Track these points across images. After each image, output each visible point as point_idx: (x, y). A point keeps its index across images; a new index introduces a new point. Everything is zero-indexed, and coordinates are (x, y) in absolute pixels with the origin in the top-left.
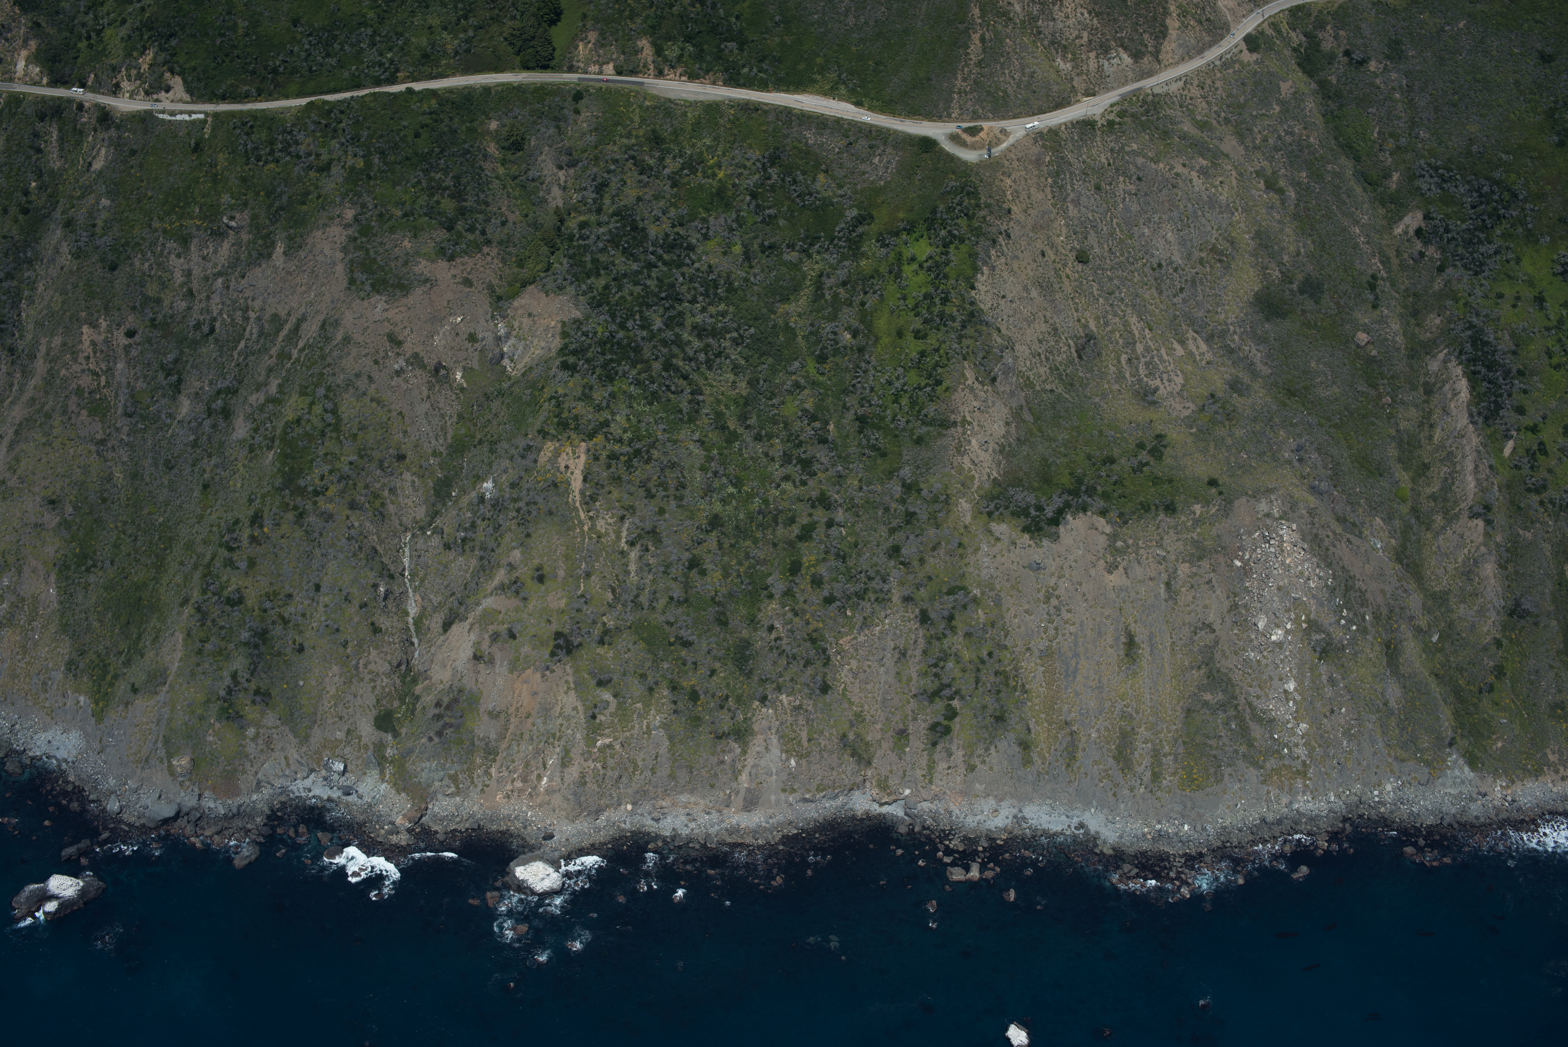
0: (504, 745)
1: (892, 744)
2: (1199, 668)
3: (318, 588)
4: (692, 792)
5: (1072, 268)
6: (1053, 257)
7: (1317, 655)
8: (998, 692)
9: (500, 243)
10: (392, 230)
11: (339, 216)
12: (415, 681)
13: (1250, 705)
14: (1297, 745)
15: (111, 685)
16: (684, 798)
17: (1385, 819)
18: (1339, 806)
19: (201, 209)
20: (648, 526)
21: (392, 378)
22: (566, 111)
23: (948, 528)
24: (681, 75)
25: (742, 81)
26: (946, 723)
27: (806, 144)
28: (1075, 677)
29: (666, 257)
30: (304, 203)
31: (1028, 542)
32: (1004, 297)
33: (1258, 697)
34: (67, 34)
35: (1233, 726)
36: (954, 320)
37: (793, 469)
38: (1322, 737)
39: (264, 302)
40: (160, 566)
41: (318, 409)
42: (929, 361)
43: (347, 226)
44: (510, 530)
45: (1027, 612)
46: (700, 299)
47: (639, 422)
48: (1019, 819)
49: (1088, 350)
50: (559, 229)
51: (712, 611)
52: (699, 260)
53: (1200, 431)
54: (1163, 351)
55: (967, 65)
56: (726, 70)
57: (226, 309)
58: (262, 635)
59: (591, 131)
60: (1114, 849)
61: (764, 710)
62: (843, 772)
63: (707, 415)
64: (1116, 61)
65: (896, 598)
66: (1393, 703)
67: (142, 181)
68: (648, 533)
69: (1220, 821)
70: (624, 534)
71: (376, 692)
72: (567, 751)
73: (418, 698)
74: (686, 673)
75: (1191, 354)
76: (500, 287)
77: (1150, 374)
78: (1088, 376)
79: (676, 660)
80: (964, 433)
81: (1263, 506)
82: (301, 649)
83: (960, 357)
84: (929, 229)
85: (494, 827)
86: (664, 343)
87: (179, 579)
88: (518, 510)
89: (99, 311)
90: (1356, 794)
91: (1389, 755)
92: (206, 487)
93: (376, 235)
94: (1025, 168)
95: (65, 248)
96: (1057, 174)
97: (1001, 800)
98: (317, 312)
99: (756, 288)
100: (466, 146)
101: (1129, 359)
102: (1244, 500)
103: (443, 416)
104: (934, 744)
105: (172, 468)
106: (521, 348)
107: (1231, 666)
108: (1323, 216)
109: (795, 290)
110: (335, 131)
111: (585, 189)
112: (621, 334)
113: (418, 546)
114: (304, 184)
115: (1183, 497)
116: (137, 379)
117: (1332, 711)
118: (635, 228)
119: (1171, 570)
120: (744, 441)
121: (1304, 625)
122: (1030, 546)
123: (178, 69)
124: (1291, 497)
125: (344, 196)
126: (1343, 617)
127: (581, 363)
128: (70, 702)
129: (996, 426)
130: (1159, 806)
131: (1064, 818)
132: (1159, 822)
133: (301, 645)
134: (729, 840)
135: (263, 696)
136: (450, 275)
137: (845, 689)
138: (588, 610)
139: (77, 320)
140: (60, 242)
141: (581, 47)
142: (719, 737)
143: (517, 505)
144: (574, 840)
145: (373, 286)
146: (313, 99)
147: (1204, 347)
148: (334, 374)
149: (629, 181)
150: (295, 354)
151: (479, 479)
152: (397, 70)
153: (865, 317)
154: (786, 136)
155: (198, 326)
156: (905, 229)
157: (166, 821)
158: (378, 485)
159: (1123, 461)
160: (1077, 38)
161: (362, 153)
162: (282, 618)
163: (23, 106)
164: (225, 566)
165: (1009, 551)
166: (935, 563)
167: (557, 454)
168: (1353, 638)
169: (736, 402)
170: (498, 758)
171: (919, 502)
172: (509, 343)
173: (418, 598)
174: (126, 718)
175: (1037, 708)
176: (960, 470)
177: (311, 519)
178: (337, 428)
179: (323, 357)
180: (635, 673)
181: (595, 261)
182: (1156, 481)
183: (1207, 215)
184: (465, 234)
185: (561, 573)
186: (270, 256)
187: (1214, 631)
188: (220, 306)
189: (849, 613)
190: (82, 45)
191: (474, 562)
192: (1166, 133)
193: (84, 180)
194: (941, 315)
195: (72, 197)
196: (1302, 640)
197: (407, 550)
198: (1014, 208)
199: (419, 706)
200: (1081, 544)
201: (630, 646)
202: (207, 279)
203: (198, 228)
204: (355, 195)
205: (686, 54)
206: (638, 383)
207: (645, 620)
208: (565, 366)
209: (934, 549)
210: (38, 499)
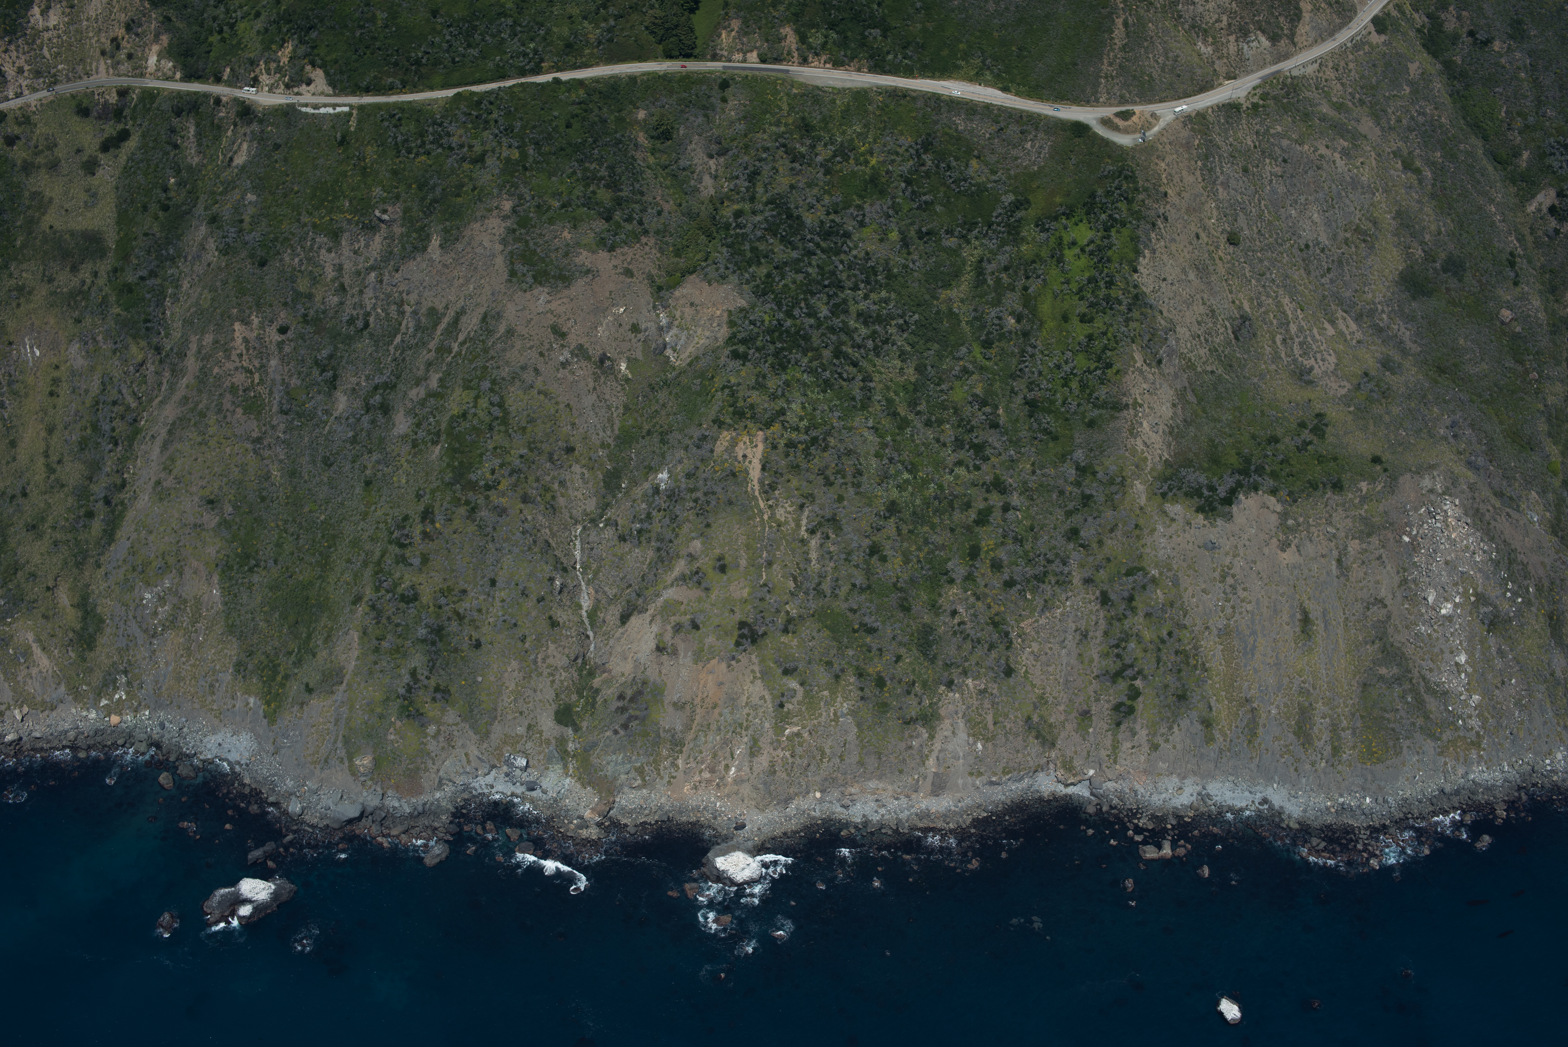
0: (690, 736)
1: (1075, 725)
2: (1373, 642)
3: (493, 583)
4: (880, 778)
5: (1224, 250)
6: (1206, 240)
7: (1486, 627)
8: (1179, 671)
9: (657, 232)
10: (551, 221)
11: (497, 208)
12: (591, 674)
13: (1424, 679)
14: (1470, 717)
15: (282, 685)
16: (872, 784)
17: (1559, 788)
18: (1513, 775)
19: (351, 202)
20: (828, 514)
21: (558, 370)
22: (713, 100)
23: (1125, 509)
24: (825, 62)
25: (888, 68)
26: (1129, 703)
27: (956, 130)
28: (1253, 655)
29: (823, 245)
30: (458, 195)
31: (1202, 522)
32: (1164, 280)
33: (1431, 670)
34: (196, 28)
35: (1409, 699)
36: (1120, 303)
37: (965, 454)
38: (1494, 708)
39: (420, 296)
40: (325, 564)
41: (483, 403)
42: (1098, 345)
43: (505, 218)
44: (688, 520)
45: (1204, 591)
46: (862, 286)
47: (814, 409)
48: (1204, 797)
49: (1244, 331)
50: (714, 218)
51: (895, 597)
52: (856, 247)
53: (1358, 409)
54: (1315, 331)
55: (1113, 50)
56: (871, 57)
57: (379, 303)
58: (439, 631)
59: (739, 120)
60: (1299, 823)
61: (951, 694)
62: (1029, 754)
63: (879, 401)
64: (1255, 44)
65: (1076, 580)
66: (1559, 673)
67: (288, 175)
68: (828, 520)
69: (1401, 793)
70: (804, 522)
71: (555, 686)
72: (755, 741)
73: (597, 691)
74: (871, 659)
75: (1341, 334)
76: (660, 277)
77: (1305, 353)
78: (1246, 356)
79: (861, 647)
80: (1136, 415)
81: (1427, 482)
82: (478, 645)
83: (1129, 340)
84: (1088, 214)
85: (684, 819)
86: (832, 330)
87: (348, 577)
88: (696, 501)
89: (250, 308)
90: (1528, 764)
91: (1558, 724)
92: (368, 483)
93: (535, 227)
94: (1177, 151)
95: (211, 245)
96: (1207, 157)
97: (1184, 778)
98: (477, 305)
99: (916, 274)
100: (618, 135)
101: (1284, 340)
102: (1408, 476)
103: (609, 408)
104: (1118, 724)
105: (331, 465)
106: (684, 338)
107: (1403, 640)
108: (1459, 195)
109: (957, 276)
110: (487, 122)
111: (737, 177)
112: (789, 323)
113: (591, 539)
114: (458, 175)
115: (1349, 474)
116: (291, 376)
117: (1503, 683)
118: (790, 216)
119: (1341, 547)
120: (914, 427)
121: (1473, 599)
122: (1204, 526)
123: (319, 62)
124: (1452, 473)
125: (501, 187)
126: (1509, 590)
127: (751, 352)
128: (239, 704)
129: (1164, 408)
130: (1340, 779)
131: (1247, 794)
132: (1341, 796)
133: (477, 640)
134: (921, 825)
135: (442, 693)
136: (611, 265)
137: (1026, 672)
138: (771, 599)
139: (229, 317)
140: (205, 238)
141: (724, 36)
142: (907, 723)
143: (694, 495)
144: (765, 830)
145: (534, 277)
146: (460, 90)
147: (1353, 326)
148: (498, 367)
149: (781, 169)
150: (455, 347)
151: (652, 470)
152: (542, 60)
153: (1028, 301)
154: (936, 122)
155: (351, 321)
156: (1064, 214)
157: (350, 821)
158: (548, 478)
159: (1287, 440)
160: (1216, 22)
161: (516, 144)
162: (458, 614)
163: (158, 101)
164: (397, 563)
165: (1184, 531)
166: (1113, 545)
167: (734, 443)
168: (1519, 610)
169: (905, 388)
170: (684, 749)
171: (1095, 485)
172: (671, 334)
173: (591, 590)
174: (301, 718)
175: (1217, 686)
176: (1134, 452)
177: (483, 514)
178: (505, 420)
179: (486, 351)
180: (821, 660)
181: (754, 249)
182: (1321, 459)
183: (1350, 196)
184: (623, 224)
185: (743, 563)
186: (425, 249)
187: (1385, 606)
188: (373, 301)
189: (1029, 597)
190: (214, 38)
191: (650, 554)
192: (1306, 115)
193: (226, 175)
194: (1107, 299)
195: (213, 193)
196: (1471, 613)
197: (578, 543)
198: (1170, 192)
199: (600, 700)
200: (1254, 523)
201: (815, 634)
202: (358, 273)
203: (349, 221)
204: (512, 186)
205: (830, 41)
206: (811, 371)
207: (828, 608)
208: (735, 355)
209: (1112, 530)
210: (196, 499)
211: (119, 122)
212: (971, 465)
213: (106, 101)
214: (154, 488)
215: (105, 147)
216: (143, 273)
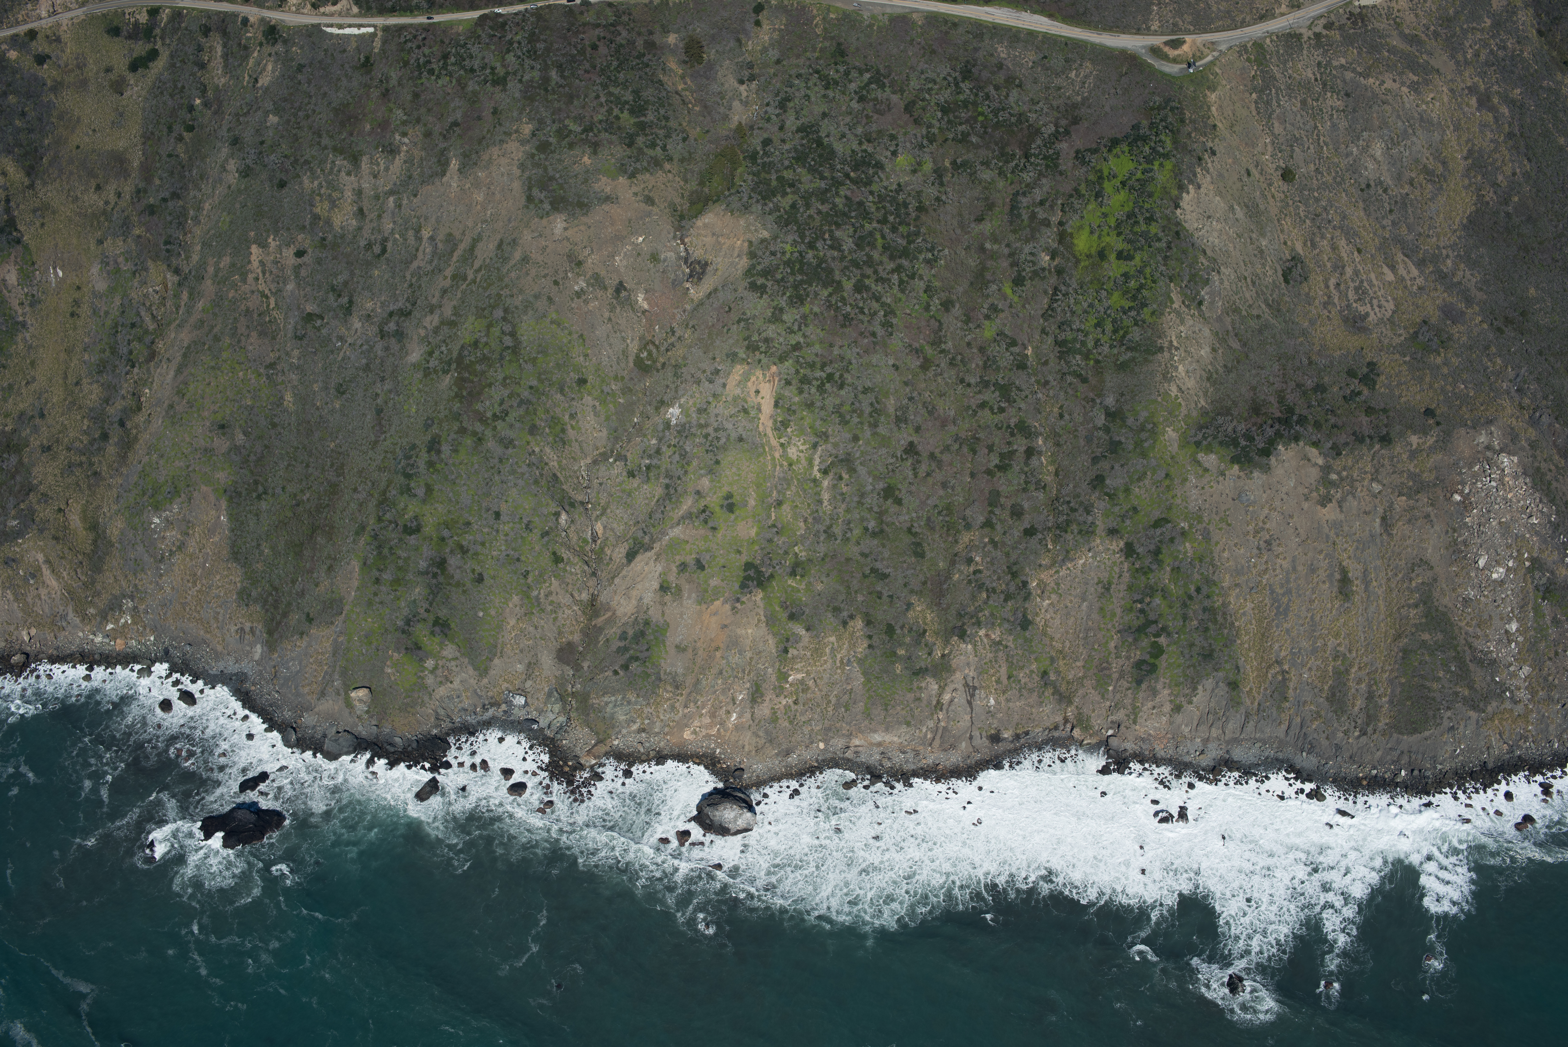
0: (691, 679)
1: (1094, 682)
2: (1417, 606)
3: (497, 515)
4: (886, 730)
5: (1278, 188)
6: (1258, 176)
7: (1541, 594)
8: (1206, 629)
9: (682, 160)
10: (571, 146)
11: (516, 132)
12: (596, 613)
13: (1470, 646)
14: (1518, 689)
15: (285, 615)
16: (878, 736)
19: (371, 125)
20: (841, 453)
21: (572, 299)
22: (746, 24)
23: (1155, 458)
26: (1152, 661)
27: (998, 58)
28: (1286, 615)
29: (853, 175)
30: (479, 119)
31: (1238, 473)
32: (1210, 217)
33: (1478, 638)
35: (1453, 668)
36: (1159, 240)
37: (990, 396)
38: (1545, 680)
39: (438, 221)
40: (333, 493)
42: (1134, 283)
43: (524, 142)
44: (697, 457)
45: (1236, 546)
46: (891, 218)
49: (1295, 274)
50: (742, 146)
51: (908, 542)
52: (888, 178)
53: (1414, 359)
54: (1373, 275)
57: (398, 229)
58: (440, 564)
59: (773, 45)
61: (963, 646)
62: (1044, 711)
65: (1100, 530)
68: (842, 461)
69: (1439, 766)
70: (817, 461)
71: (558, 624)
72: (757, 687)
73: (600, 630)
74: (881, 606)
75: (1401, 279)
76: (681, 205)
77: (1360, 299)
78: (1295, 301)
79: (871, 593)
80: (1172, 359)
81: (1483, 439)
82: (480, 579)
83: (1167, 280)
84: (1130, 146)
86: (856, 263)
87: (353, 507)
88: (706, 436)
89: (268, 231)
92: (379, 412)
93: (554, 152)
94: (1230, 83)
95: (232, 166)
96: (1262, 89)
97: (1208, 742)
98: (494, 231)
100: (645, 59)
101: (1338, 284)
102: (1463, 431)
103: (624, 339)
104: (1139, 683)
105: (343, 393)
107: (1449, 605)
108: (1539, 135)
110: (510, 44)
111: (768, 105)
112: (810, 254)
113: (600, 474)
115: (1399, 427)
116: (307, 301)
117: (1556, 654)
118: (820, 145)
119: (1386, 504)
120: (938, 366)
121: (1527, 564)
124: (1512, 429)
125: (521, 111)
127: (770, 284)
129: (1203, 353)
130: (1374, 749)
132: (1375, 767)
133: (480, 574)
135: (442, 627)
136: (631, 192)
137: (1045, 625)
139: (246, 240)
140: (226, 160)
142: (916, 674)
143: (704, 431)
145: (552, 204)
146: (486, 11)
147: (1415, 272)
148: (512, 296)
149: (813, 96)
150: (471, 274)
151: (664, 404)
153: (1064, 237)
154: (977, 50)
155: (369, 246)
156: (1105, 147)
158: (558, 410)
159: (1334, 389)
161: (539, 67)
162: (461, 547)
163: (186, 21)
164: (402, 494)
165: (1218, 482)
166: (1141, 494)
167: (746, 378)
170: (685, 693)
171: (1124, 431)
173: (600, 527)
174: (301, 648)
175: (1247, 646)
176: (1167, 397)
177: (490, 445)
178: (515, 350)
179: (500, 278)
180: (828, 606)
181: (780, 179)
182: (1369, 411)
183: (1418, 133)
184: (645, 150)
185: (752, 502)
186: (443, 173)
187: (1432, 568)
188: (392, 226)
189: (1050, 546)
191: (659, 491)
192: (1374, 47)
193: (250, 96)
194: (1146, 235)
195: (238, 114)
196: (1524, 578)
197: (587, 477)
198: (1220, 125)
199: (602, 639)
200: (1293, 475)
201: (823, 578)
202: (378, 197)
203: (369, 144)
204: (532, 110)
207: (839, 552)
208: (753, 287)
209: (1139, 479)
210: (208, 424)
211: (149, 41)
212: (996, 407)
213: (137, 21)
214: (167, 412)
215: (134, 67)
216: (167, 194)
